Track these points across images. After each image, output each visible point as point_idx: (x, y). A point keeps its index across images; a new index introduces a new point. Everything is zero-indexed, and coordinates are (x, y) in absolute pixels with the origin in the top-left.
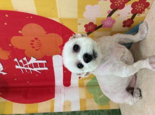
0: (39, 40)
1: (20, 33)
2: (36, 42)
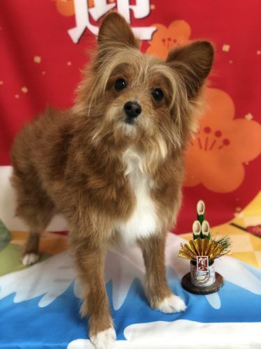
0: (221, 147)
1: (247, 117)
2: (215, 141)
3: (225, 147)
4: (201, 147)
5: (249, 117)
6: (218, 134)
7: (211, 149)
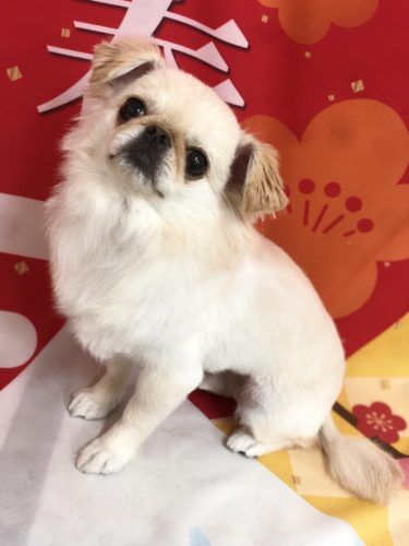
0: (352, 232)
2: (342, 217)
4: (306, 223)
6: (354, 204)
7: (326, 231)
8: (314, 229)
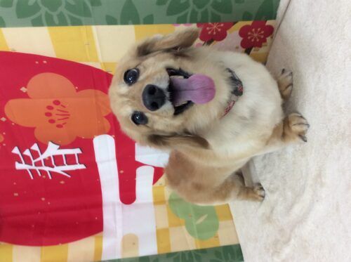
2: (58, 110)
3: (61, 104)
5: (23, 89)
6: (50, 108)
8: (69, 115)
